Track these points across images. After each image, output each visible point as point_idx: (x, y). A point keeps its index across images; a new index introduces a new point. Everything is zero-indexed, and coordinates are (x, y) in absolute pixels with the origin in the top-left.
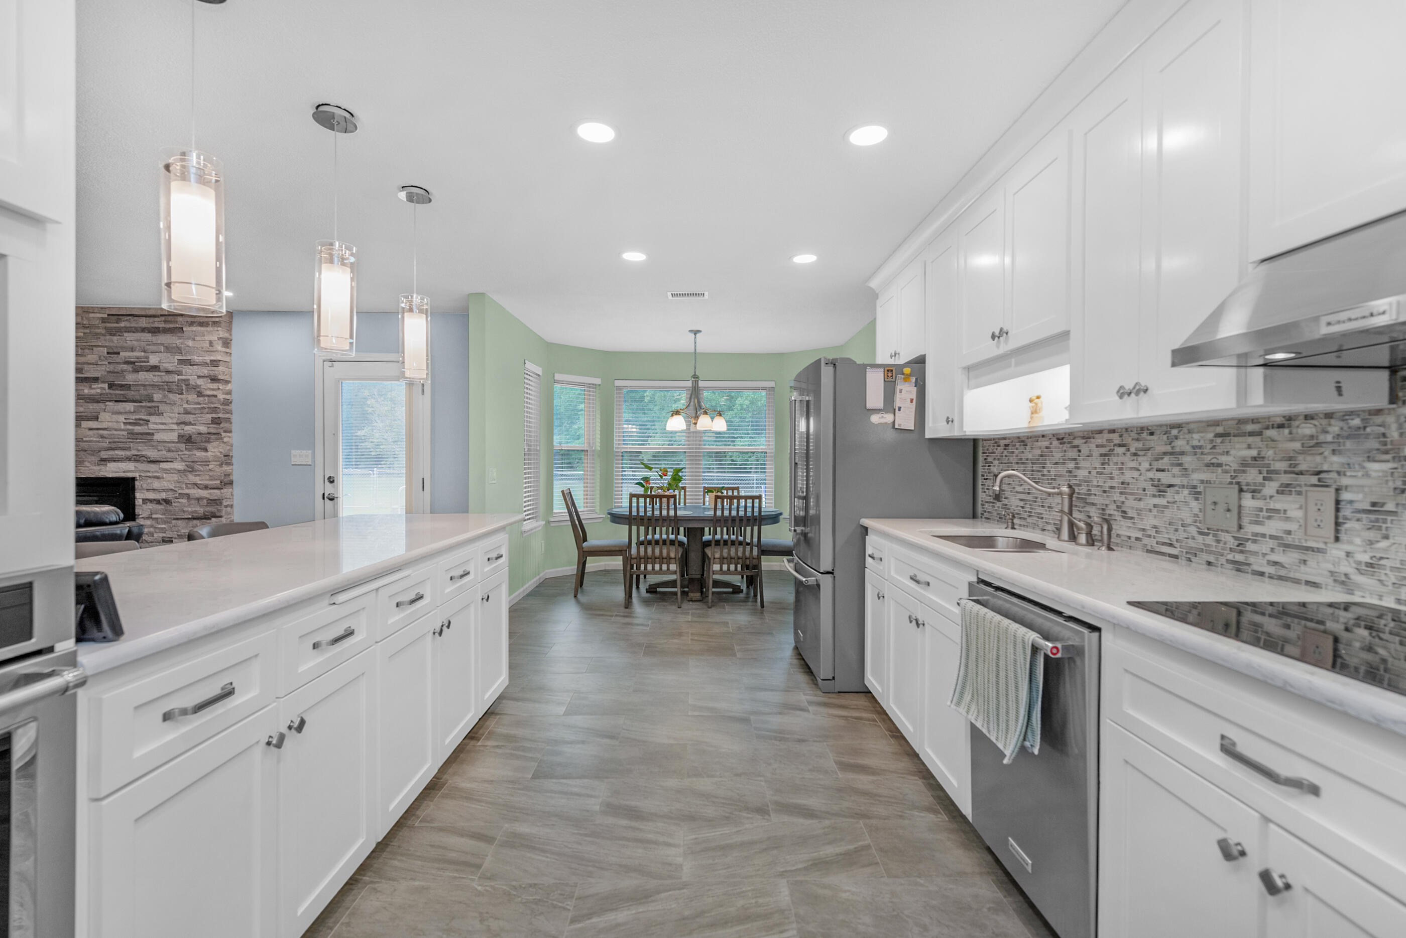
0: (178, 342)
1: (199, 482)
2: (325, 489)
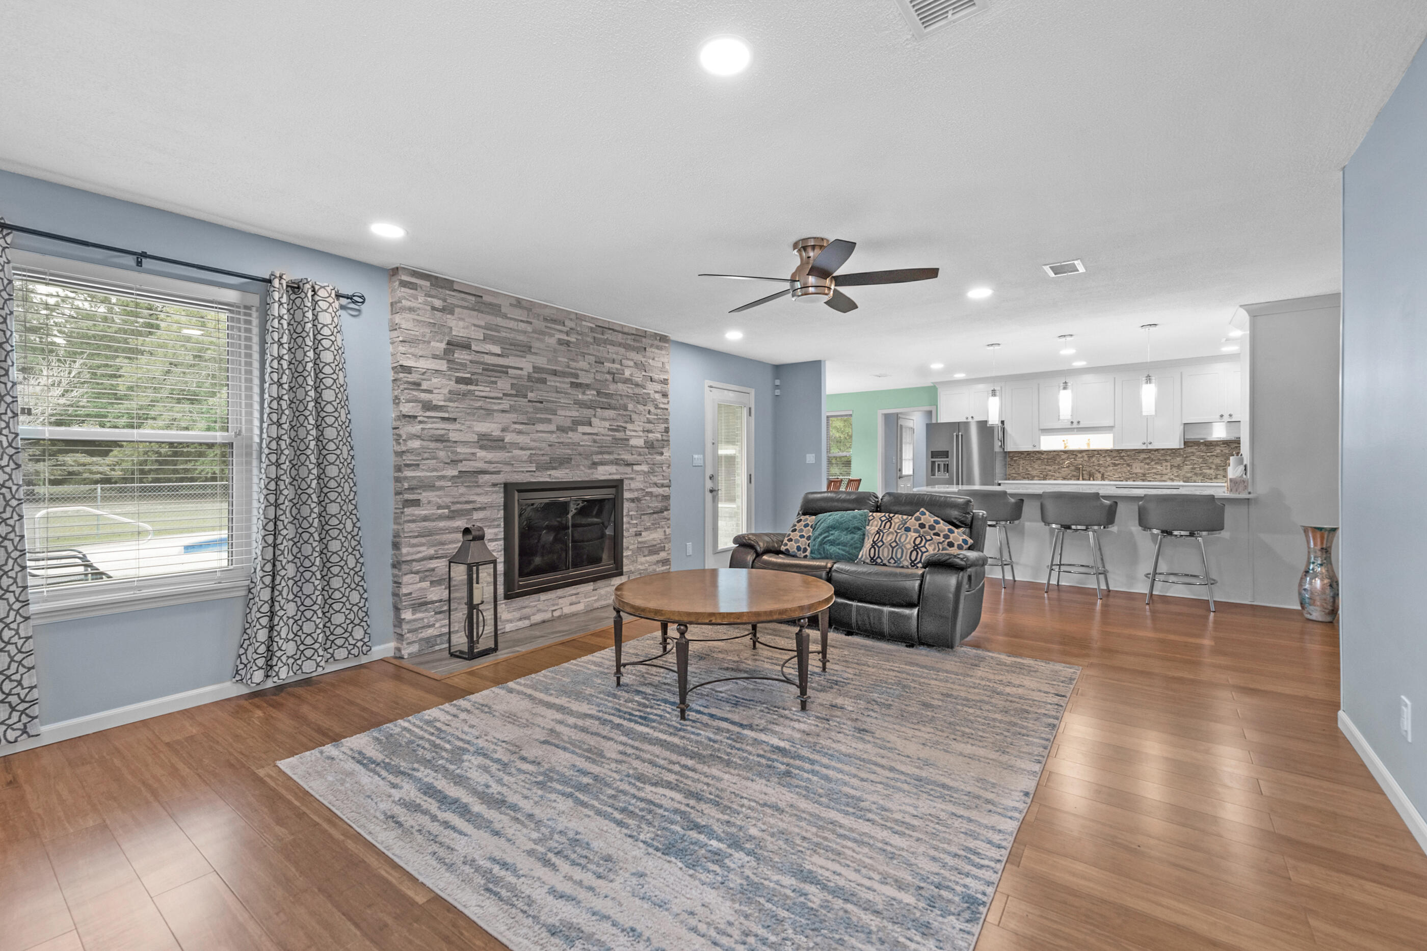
0: (643, 360)
1: (658, 482)
2: (709, 485)
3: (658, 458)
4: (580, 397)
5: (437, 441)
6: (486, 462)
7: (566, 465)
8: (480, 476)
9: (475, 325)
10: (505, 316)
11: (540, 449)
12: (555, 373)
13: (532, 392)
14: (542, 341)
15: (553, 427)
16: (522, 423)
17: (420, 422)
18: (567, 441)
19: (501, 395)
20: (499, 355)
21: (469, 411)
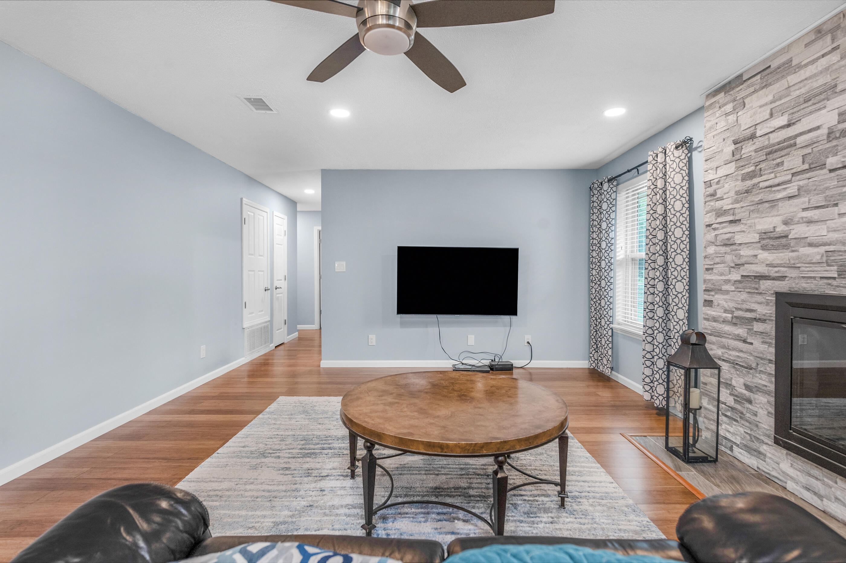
5: (725, 245)
9: (761, 107)
17: (715, 229)
21: (752, 208)
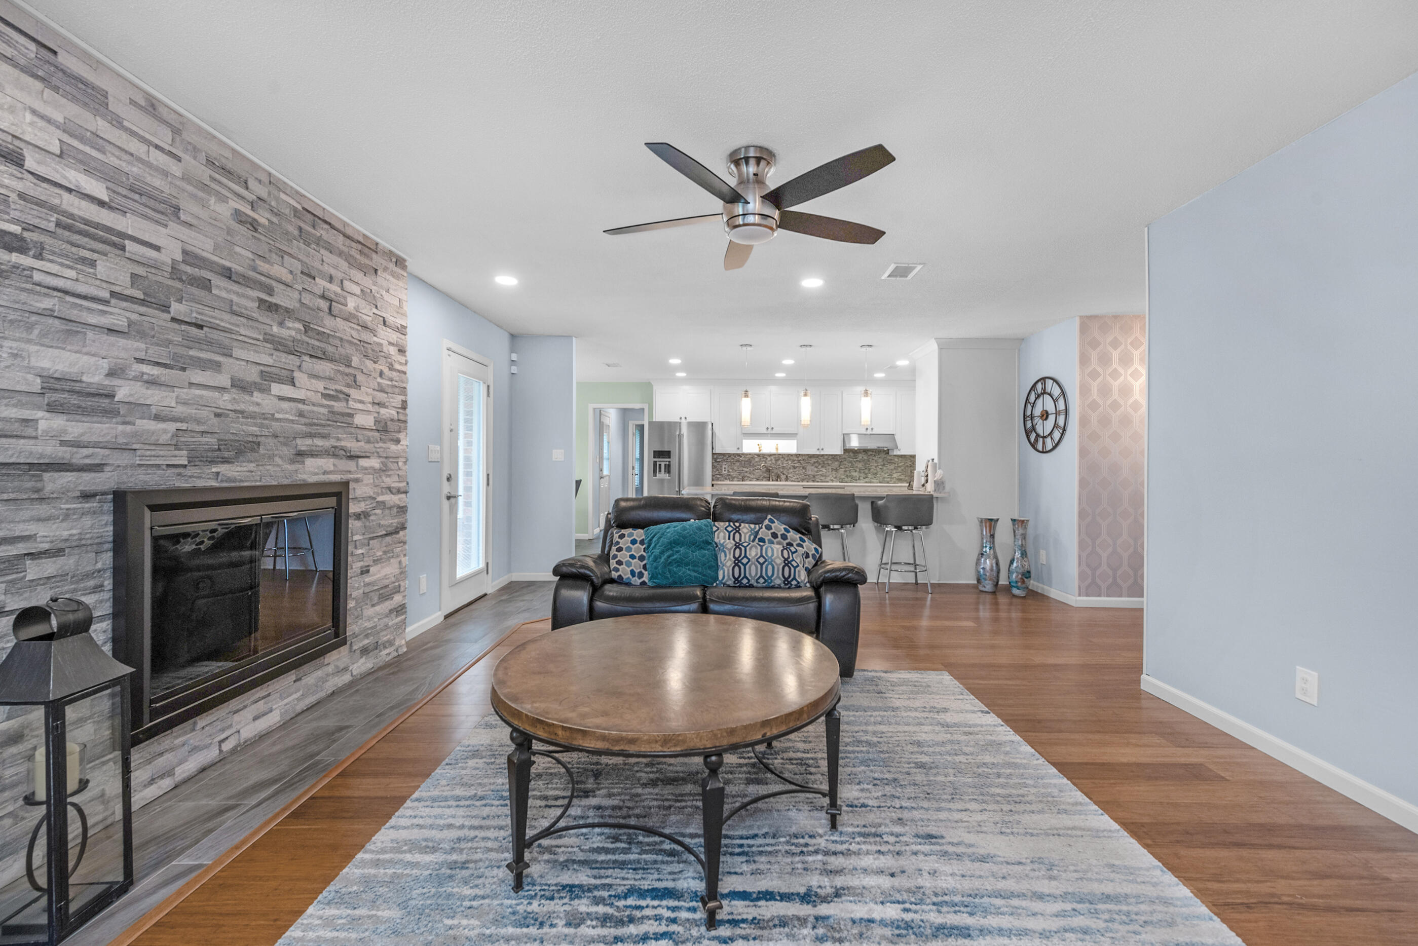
0: (374, 288)
1: (393, 485)
2: (446, 489)
3: (393, 447)
4: (275, 329)
6: (63, 443)
7: (249, 455)
8: (47, 476)
10: (117, 122)
11: (198, 422)
12: (228, 274)
13: (180, 300)
14: (204, 205)
15: (223, 380)
16: (158, 364)
18: (252, 408)
19: (106, 295)
20: (101, 203)
